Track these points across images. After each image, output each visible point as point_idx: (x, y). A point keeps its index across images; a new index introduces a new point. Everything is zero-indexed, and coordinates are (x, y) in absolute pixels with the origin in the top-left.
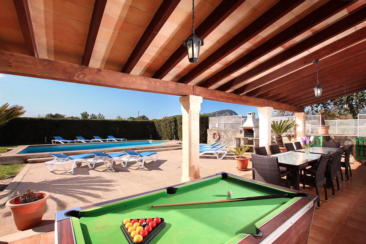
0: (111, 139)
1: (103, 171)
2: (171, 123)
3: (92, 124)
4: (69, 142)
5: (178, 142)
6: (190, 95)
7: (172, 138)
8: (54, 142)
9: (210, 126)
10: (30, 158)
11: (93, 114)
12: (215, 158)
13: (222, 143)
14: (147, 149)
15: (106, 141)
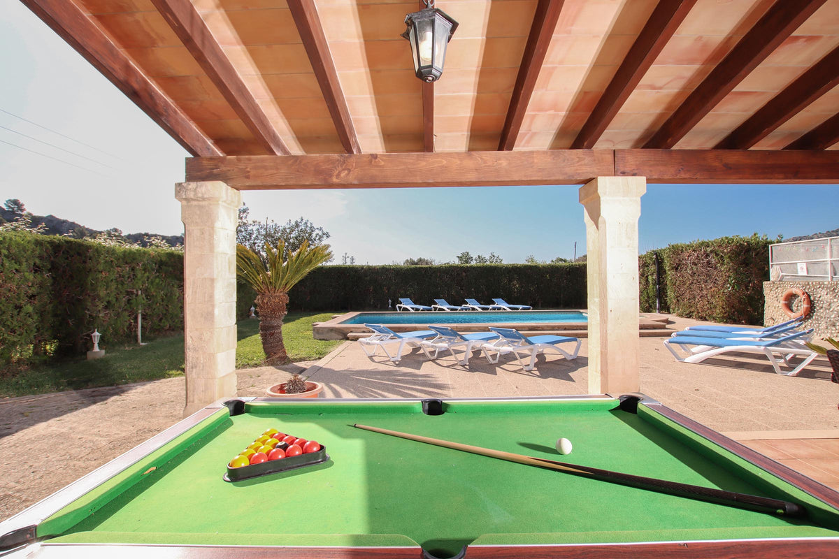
0: (498, 306)
1: (448, 367)
2: (647, 266)
3: (464, 274)
4: (421, 309)
5: (661, 317)
6: (600, 179)
7: (651, 306)
8: (400, 308)
9: (774, 273)
10: (352, 332)
11: (479, 257)
12: (769, 369)
13: (823, 326)
14: (565, 329)
15: (488, 309)
